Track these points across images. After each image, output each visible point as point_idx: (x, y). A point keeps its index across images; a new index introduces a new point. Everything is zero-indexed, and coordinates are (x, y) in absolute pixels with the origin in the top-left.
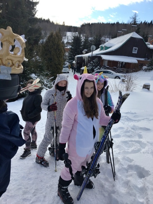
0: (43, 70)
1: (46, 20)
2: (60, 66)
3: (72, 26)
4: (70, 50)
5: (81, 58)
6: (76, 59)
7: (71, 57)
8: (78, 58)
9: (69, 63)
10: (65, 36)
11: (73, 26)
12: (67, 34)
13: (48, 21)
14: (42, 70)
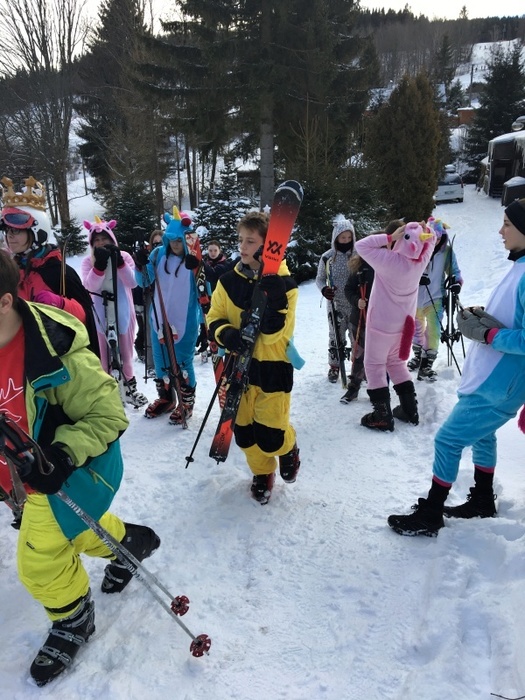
0: (370, 202)
1: (397, 12)
2: (425, 184)
3: (496, 19)
4: (476, 118)
5: (512, 143)
6: (491, 150)
7: (480, 142)
8: (498, 145)
9: (470, 165)
10: (468, 60)
11: (500, 17)
12: (474, 52)
13: (405, 16)
14: (367, 202)
